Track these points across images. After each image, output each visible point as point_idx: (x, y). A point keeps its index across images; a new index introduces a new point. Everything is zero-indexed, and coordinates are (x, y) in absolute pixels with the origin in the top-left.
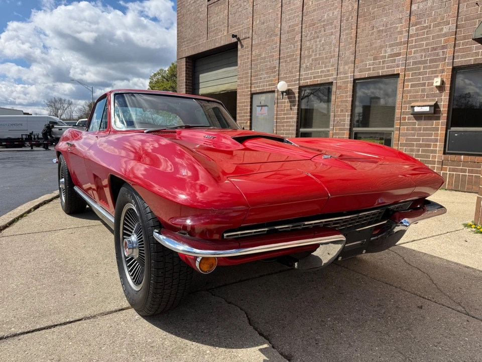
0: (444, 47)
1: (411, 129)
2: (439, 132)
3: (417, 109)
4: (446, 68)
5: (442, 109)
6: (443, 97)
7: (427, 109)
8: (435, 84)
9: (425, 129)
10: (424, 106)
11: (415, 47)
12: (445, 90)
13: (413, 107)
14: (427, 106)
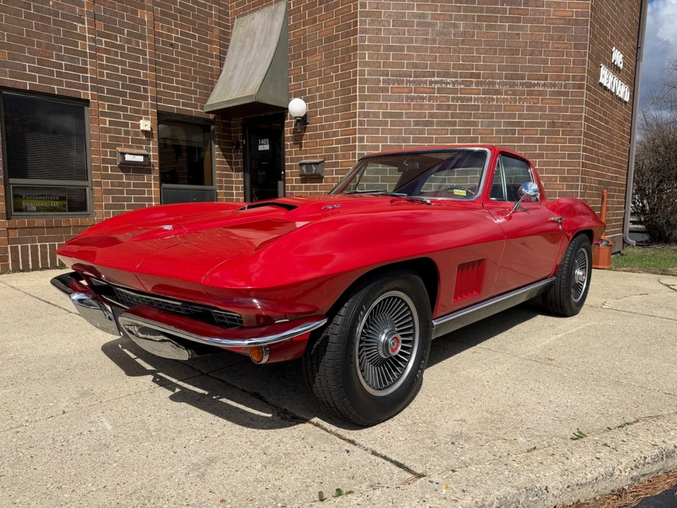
0: (144, 83)
1: (117, 185)
2: (153, 189)
3: (128, 158)
4: (150, 110)
5: (152, 161)
6: (151, 146)
7: (140, 159)
8: (142, 128)
9: (135, 185)
10: (137, 155)
11: (107, 68)
12: (153, 137)
13: (123, 154)
14: (141, 155)
